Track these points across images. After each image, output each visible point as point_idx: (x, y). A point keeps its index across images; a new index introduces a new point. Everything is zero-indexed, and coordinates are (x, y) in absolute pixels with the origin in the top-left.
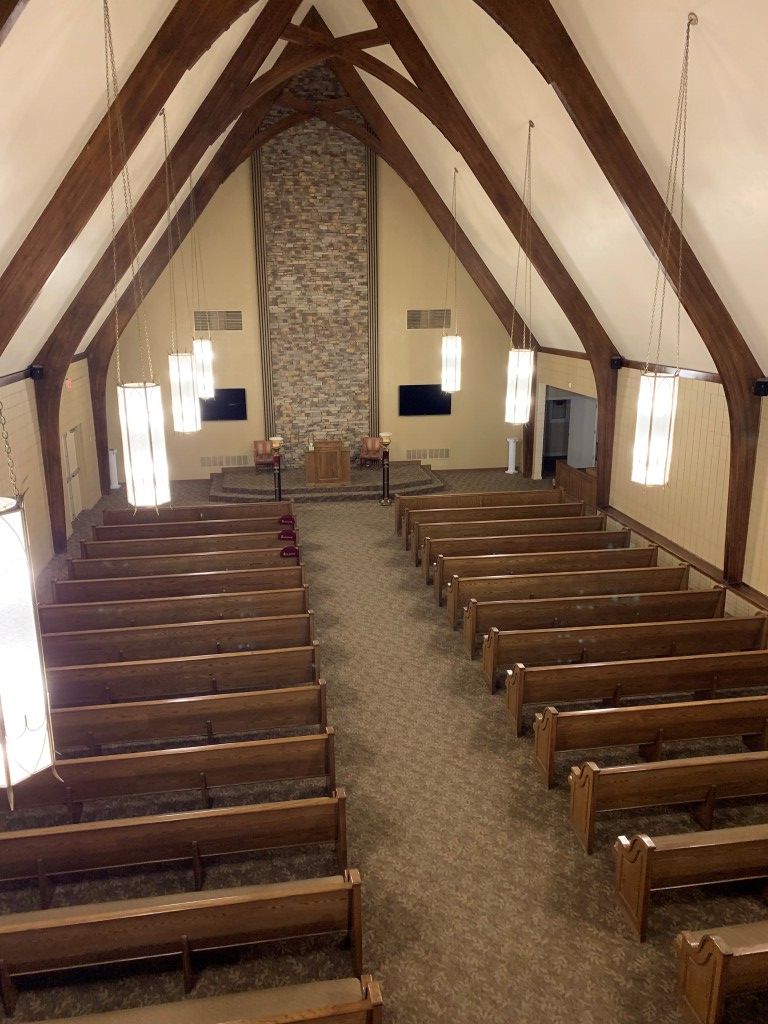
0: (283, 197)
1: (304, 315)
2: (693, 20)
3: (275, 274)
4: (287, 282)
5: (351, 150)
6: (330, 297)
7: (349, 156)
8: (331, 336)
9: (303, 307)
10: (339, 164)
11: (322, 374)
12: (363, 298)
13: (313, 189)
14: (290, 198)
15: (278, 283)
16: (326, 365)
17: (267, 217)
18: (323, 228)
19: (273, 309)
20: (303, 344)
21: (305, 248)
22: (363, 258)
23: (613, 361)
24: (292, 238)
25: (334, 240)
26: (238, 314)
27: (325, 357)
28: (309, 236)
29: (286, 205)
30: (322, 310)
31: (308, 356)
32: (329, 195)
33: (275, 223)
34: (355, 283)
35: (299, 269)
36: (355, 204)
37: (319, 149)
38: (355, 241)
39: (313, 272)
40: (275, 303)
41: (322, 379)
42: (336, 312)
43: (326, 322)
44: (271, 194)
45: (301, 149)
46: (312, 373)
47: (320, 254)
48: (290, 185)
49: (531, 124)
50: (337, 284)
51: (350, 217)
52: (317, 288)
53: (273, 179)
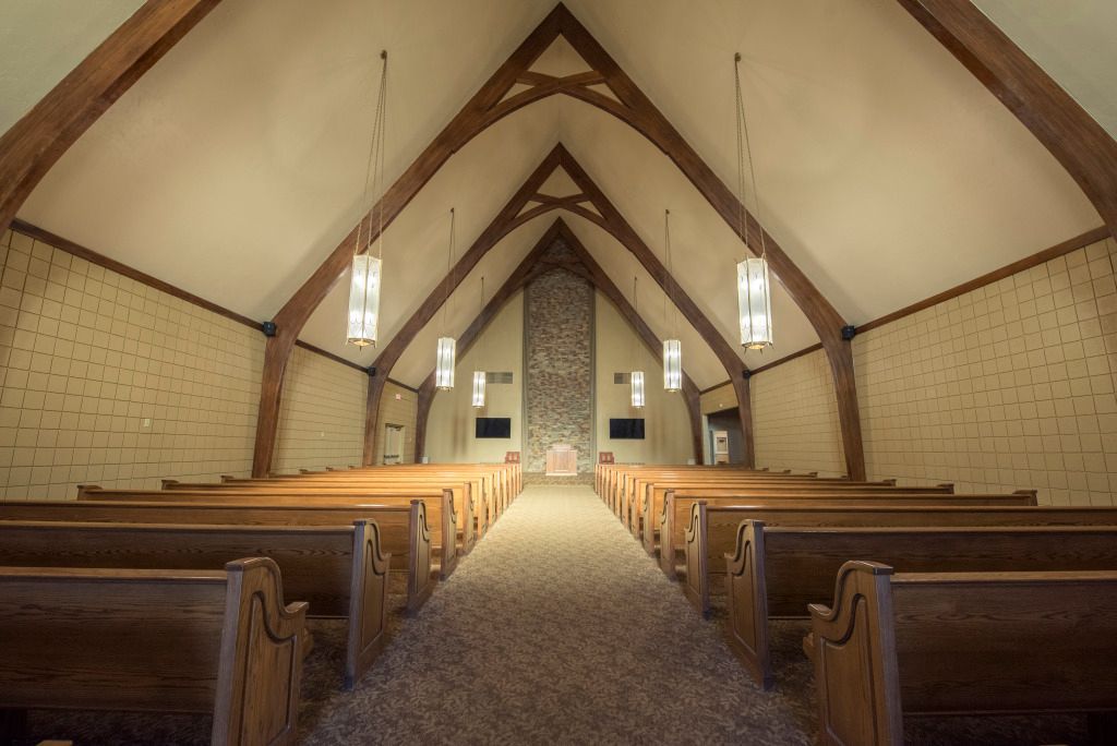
0: (541, 311)
1: (550, 375)
2: (737, 58)
3: (534, 351)
4: (541, 356)
5: (580, 287)
6: (567, 365)
7: (579, 290)
8: (566, 387)
9: (550, 370)
10: (573, 294)
11: (559, 411)
12: (586, 365)
13: (558, 307)
14: (545, 312)
15: (535, 357)
16: (563, 405)
17: (531, 321)
18: (563, 326)
19: (531, 371)
20: (548, 392)
21: (552, 337)
22: (586, 343)
23: (744, 372)
24: (544, 332)
25: (569, 333)
26: (511, 375)
27: (562, 400)
28: (555, 331)
29: (542, 314)
30: (561, 372)
31: (552, 399)
32: (567, 309)
33: (536, 324)
34: (582, 357)
35: (548, 349)
36: (582, 314)
37: (562, 286)
38: (582, 333)
39: (557, 351)
40: (533, 367)
41: (559, 414)
42: (570, 374)
43: (563, 379)
44: (535, 309)
45: (552, 287)
46: (553, 410)
47: (560, 341)
48: (545, 305)
49: (667, 212)
50: (571, 357)
51: (579, 321)
52: (559, 360)
53: (536, 302)
